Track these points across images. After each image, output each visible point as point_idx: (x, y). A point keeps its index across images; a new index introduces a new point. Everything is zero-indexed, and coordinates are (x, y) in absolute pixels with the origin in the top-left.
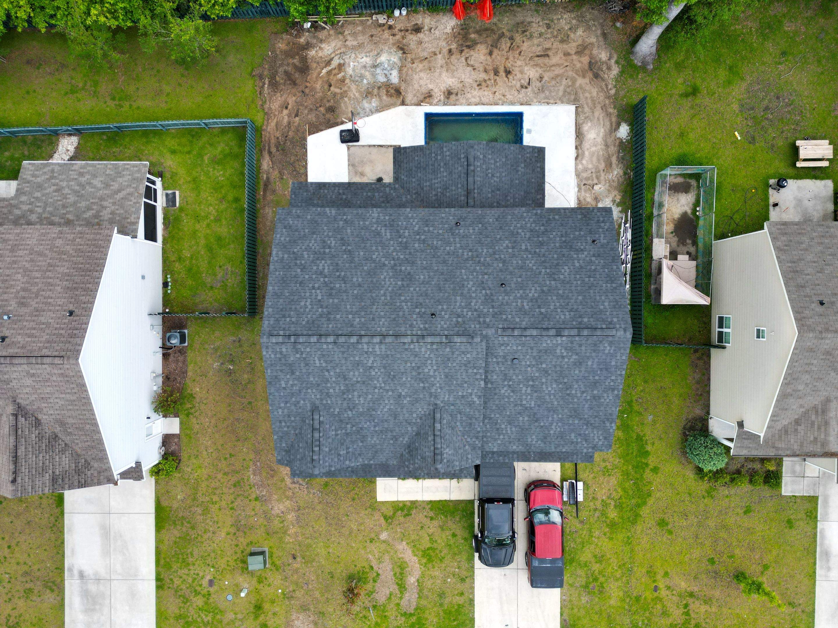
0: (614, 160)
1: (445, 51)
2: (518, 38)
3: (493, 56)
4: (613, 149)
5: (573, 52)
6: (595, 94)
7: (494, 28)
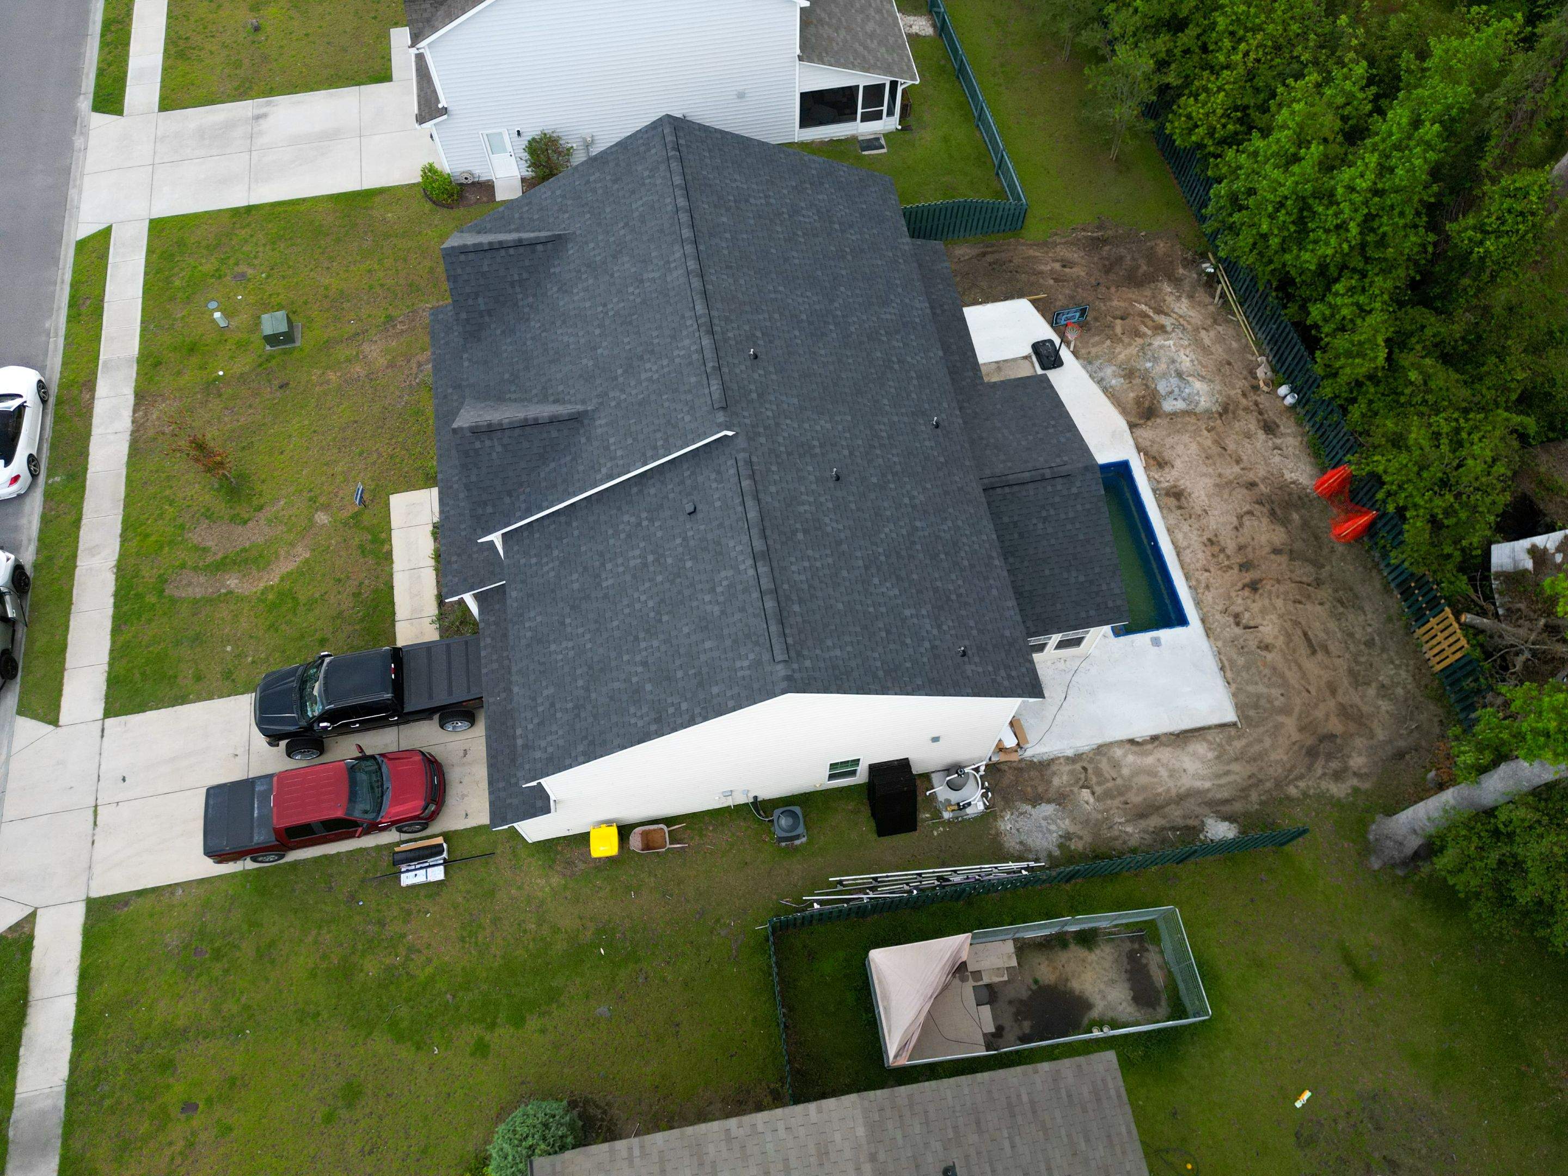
0: (1154, 822)
1: (1251, 476)
2: (1325, 593)
3: (1273, 557)
4: (1176, 814)
5: (1340, 698)
6: (1274, 756)
7: (1326, 551)
